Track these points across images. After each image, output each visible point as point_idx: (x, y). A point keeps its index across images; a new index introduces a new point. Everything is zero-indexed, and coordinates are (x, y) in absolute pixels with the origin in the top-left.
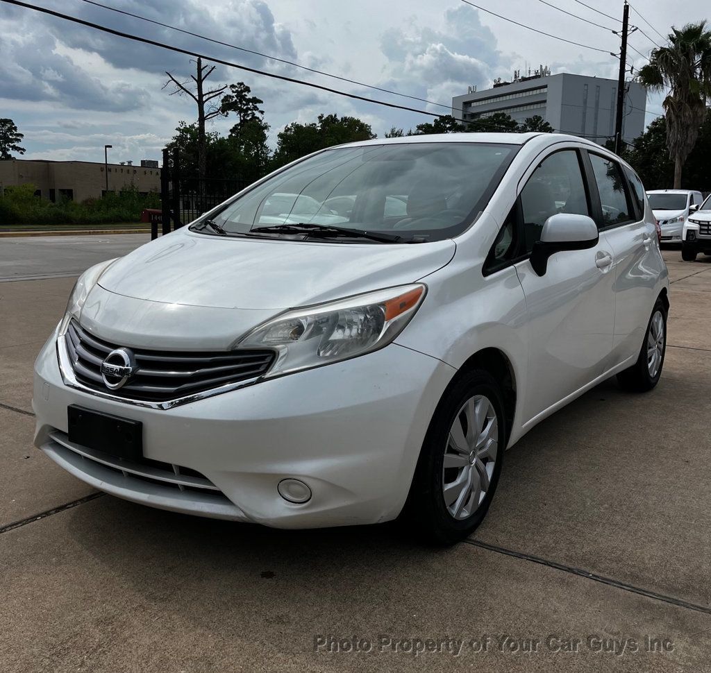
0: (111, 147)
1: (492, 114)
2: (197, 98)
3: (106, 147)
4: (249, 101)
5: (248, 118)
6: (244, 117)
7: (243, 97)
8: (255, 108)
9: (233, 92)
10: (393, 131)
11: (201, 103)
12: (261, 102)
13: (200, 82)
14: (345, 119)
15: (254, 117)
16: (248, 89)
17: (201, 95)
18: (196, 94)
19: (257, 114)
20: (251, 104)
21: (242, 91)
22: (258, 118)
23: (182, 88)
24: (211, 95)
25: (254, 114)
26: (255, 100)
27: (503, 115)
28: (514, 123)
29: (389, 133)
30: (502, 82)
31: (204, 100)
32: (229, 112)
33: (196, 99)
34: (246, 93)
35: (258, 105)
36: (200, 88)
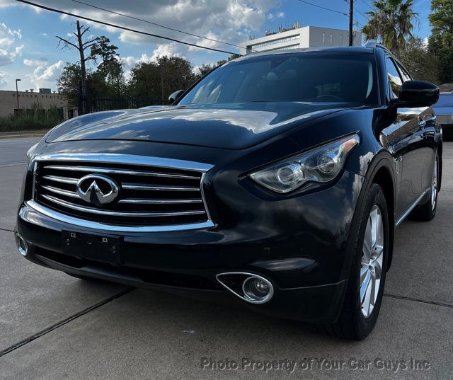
0: (19, 80)
3: (17, 80)
4: (109, 48)
5: (109, 59)
8: (114, 52)
9: (98, 42)
11: (81, 50)
13: (79, 36)
14: (172, 59)
15: (113, 59)
16: (108, 40)
17: (81, 45)
20: (110, 50)
21: (104, 42)
22: (116, 59)
25: (113, 56)
26: (113, 47)
32: (96, 55)
33: (78, 48)
34: (107, 43)
35: (115, 50)
36: (80, 41)
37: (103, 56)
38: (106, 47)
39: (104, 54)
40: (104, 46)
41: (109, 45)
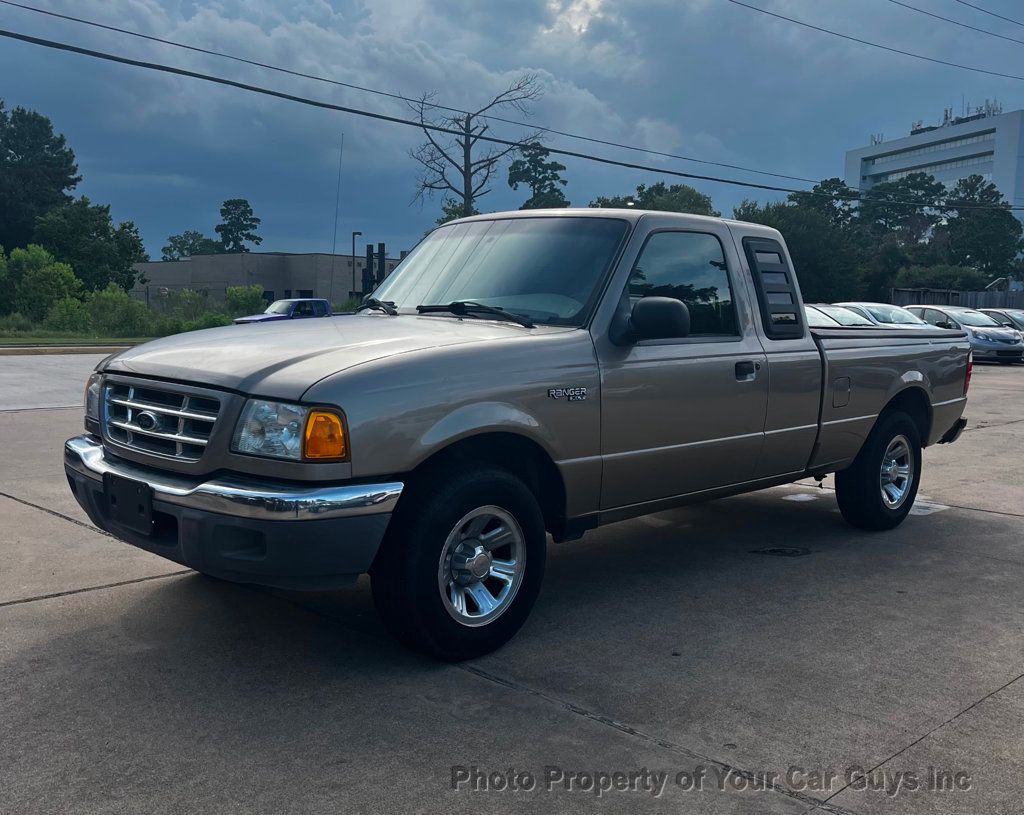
0: (360, 234)
1: (905, 175)
2: (463, 168)
3: (354, 234)
4: (547, 167)
5: (545, 192)
6: (538, 189)
7: (539, 163)
8: (556, 177)
9: (525, 156)
10: (744, 203)
11: (467, 175)
12: (565, 168)
13: (467, 147)
14: (675, 189)
15: (553, 190)
16: (546, 152)
17: (468, 165)
18: (461, 163)
19: (557, 185)
20: (549, 171)
21: (537, 155)
22: (558, 191)
23: (445, 155)
24: (481, 164)
25: (552, 185)
26: (555, 166)
27: (923, 175)
28: (940, 187)
29: (738, 207)
30: (923, 127)
31: (472, 170)
32: (520, 183)
33: (461, 170)
34: (543, 157)
35: (558, 172)
36: (467, 156)
37: (533, 185)
38: (542, 166)
39: (534, 181)
40: (536, 162)
41: (548, 160)
